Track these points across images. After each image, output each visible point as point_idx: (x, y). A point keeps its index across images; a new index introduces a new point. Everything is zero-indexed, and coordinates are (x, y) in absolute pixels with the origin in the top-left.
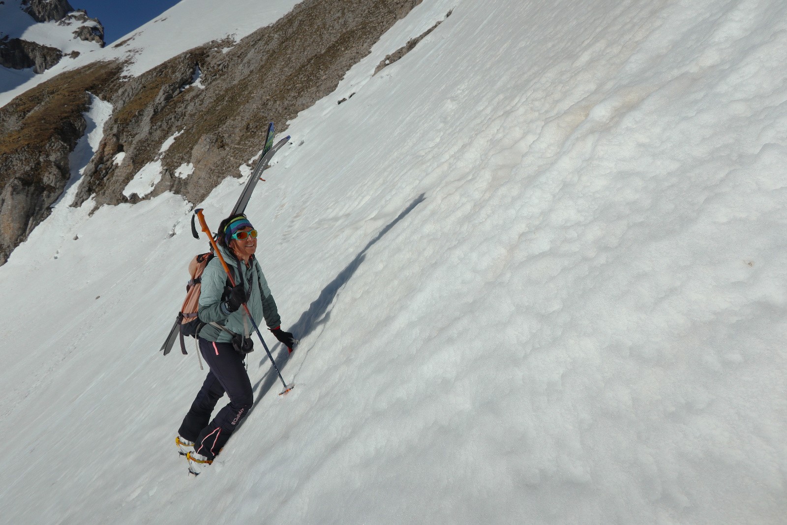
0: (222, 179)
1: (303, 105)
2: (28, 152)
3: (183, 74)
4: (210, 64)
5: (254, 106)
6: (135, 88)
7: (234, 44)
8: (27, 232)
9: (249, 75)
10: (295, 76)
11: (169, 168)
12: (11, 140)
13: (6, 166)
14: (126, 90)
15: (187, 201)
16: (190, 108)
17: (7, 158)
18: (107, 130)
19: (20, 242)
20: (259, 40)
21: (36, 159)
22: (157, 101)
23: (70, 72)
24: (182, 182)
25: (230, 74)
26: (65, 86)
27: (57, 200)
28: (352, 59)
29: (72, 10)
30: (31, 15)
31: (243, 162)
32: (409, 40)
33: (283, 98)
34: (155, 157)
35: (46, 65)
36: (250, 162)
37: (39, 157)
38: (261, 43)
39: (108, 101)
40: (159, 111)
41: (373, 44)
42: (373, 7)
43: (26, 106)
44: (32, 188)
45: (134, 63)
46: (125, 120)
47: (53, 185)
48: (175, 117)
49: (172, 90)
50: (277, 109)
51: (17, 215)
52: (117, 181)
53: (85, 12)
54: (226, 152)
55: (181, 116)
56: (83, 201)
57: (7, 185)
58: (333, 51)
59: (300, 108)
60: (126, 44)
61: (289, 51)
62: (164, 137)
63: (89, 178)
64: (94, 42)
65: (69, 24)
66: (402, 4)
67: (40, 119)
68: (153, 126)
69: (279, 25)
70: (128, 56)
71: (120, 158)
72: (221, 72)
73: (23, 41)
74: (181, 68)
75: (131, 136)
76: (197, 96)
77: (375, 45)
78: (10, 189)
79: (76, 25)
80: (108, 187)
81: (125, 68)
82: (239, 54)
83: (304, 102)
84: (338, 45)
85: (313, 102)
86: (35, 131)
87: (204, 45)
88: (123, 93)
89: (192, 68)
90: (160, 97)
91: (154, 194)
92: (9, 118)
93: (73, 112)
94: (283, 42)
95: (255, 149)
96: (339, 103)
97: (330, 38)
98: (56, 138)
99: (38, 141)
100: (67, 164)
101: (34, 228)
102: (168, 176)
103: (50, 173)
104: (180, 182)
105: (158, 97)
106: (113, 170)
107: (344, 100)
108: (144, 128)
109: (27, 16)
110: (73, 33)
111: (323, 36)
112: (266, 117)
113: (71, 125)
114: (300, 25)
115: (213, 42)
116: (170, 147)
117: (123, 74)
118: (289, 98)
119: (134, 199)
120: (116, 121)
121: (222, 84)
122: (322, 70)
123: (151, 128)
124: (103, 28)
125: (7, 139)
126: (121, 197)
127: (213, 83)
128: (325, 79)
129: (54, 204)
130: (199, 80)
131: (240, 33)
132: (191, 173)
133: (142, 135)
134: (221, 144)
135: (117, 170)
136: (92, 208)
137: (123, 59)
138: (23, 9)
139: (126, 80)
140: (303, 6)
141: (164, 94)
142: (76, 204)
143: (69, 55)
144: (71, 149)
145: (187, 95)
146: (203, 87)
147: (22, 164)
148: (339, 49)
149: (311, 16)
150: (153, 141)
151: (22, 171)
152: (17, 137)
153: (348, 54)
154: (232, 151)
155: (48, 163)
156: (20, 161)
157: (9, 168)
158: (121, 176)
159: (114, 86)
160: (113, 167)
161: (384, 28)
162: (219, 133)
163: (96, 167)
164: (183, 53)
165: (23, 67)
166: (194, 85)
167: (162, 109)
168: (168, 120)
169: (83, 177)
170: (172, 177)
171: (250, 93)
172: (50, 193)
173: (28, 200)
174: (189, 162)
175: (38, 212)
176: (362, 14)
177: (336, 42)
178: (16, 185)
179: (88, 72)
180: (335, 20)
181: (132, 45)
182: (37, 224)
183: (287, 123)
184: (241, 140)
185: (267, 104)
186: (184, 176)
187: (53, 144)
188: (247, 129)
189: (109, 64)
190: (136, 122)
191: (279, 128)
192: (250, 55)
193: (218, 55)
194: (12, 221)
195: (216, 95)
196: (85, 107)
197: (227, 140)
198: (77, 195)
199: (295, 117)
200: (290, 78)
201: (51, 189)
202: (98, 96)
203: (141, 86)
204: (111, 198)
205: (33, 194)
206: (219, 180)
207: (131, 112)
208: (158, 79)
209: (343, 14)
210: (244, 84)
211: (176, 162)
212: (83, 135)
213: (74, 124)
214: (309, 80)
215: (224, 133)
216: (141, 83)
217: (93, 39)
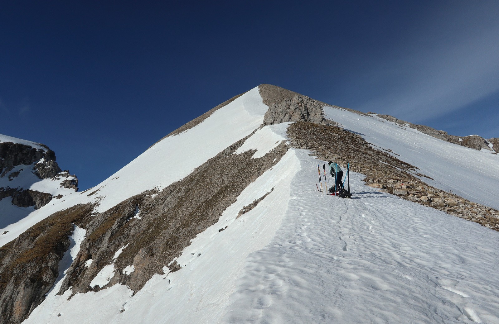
0: (152, 275)
1: (200, 230)
2: (36, 261)
3: (129, 211)
4: (144, 204)
5: (171, 230)
6: (100, 220)
7: (159, 192)
8: (30, 312)
9: (168, 211)
10: (195, 213)
11: (119, 268)
12: (27, 254)
13: (22, 270)
14: (95, 222)
15: (130, 289)
16: (132, 231)
17: (23, 266)
18: (83, 246)
19: (24, 319)
20: (173, 190)
21: (40, 266)
22: (113, 228)
23: (62, 212)
24: (127, 277)
25: (156, 210)
26: (59, 220)
27: (49, 291)
28: (226, 204)
29: (61, 171)
30: (37, 175)
31: (165, 265)
32: (254, 200)
33: (188, 226)
34: (110, 262)
35: (42, 204)
36: (169, 265)
37: (42, 265)
38: (175, 192)
39: (84, 228)
40: (114, 233)
41: (238, 195)
42: (238, 173)
43: (36, 233)
44: (36, 284)
45: (100, 205)
46: (94, 240)
47: (48, 281)
48: (123, 237)
49: (122, 221)
50: (184, 232)
51: (25, 301)
52: (86, 277)
53: (69, 172)
54: (154, 258)
55: (127, 236)
56: (64, 291)
57: (22, 282)
58: (216, 198)
59: (198, 232)
60: (95, 193)
61: (191, 198)
62: (116, 249)
63: (70, 276)
64: (72, 189)
65: (58, 179)
66: (253, 174)
67: (45, 241)
68: (110, 243)
69: (185, 181)
70: (97, 201)
71: (89, 263)
72: (151, 209)
73: (31, 190)
74: (128, 208)
75: (97, 249)
76: (137, 224)
77: (239, 196)
78: (24, 285)
79: (62, 179)
80: (81, 282)
81: (95, 208)
82: (162, 199)
83: (200, 228)
84: (219, 194)
85: (205, 229)
86: (41, 248)
87: (142, 193)
88: (93, 223)
89: (134, 207)
90: (115, 225)
91: (109, 285)
92: (25, 240)
93: (63, 236)
94: (187, 192)
95: (172, 256)
96: (220, 231)
97: (214, 190)
98: (53, 253)
99: (43, 255)
100: (57, 268)
101: (34, 309)
102: (118, 274)
103: (47, 274)
104: (126, 277)
105: (114, 225)
106: (84, 271)
107: (222, 230)
108: (105, 244)
109: (35, 176)
110: (60, 184)
111: (210, 188)
112: (178, 237)
113: (62, 244)
114: (197, 181)
115: (146, 191)
116: (119, 256)
117: (93, 212)
118: (191, 226)
119: (97, 288)
120: (88, 241)
121: (151, 216)
122: (210, 209)
123: (109, 244)
124: (78, 180)
125: (25, 254)
126: (88, 287)
127: (146, 216)
128: (212, 215)
129: (47, 293)
130: (138, 214)
131: (162, 186)
132: (132, 271)
133: (103, 248)
134: (151, 254)
135: (87, 271)
136: (70, 295)
137: (93, 203)
138: (33, 173)
139: (95, 215)
140: (199, 170)
141: (117, 223)
142: (60, 293)
143: (56, 197)
144: (61, 259)
145: (131, 224)
146: (140, 218)
147: (32, 269)
148: (219, 197)
149: (204, 176)
150: (109, 252)
151: (31, 274)
152: (31, 252)
153: (224, 201)
154: (158, 258)
155: (47, 267)
156: (31, 267)
157: (24, 272)
158: (89, 274)
159: (88, 219)
160: (85, 269)
161: (244, 186)
162: (150, 247)
163: (74, 269)
164: (129, 199)
165: (29, 206)
166: (135, 217)
167: (116, 233)
168: (119, 239)
169: (66, 275)
170: (121, 274)
171: (168, 222)
172: (46, 286)
173: (33, 292)
174: (131, 265)
175: (37, 299)
176: (232, 177)
177: (218, 192)
178: (27, 282)
179: (73, 212)
180: (217, 180)
181: (99, 194)
182: (36, 307)
183: (190, 241)
184: (163, 251)
185: (179, 229)
186: (128, 274)
187: (51, 256)
188: (167, 245)
189: (85, 206)
190: (100, 241)
191: (186, 244)
192: (168, 199)
193: (149, 199)
194: (22, 305)
195: (148, 223)
196: (71, 232)
197: (155, 251)
198: (62, 287)
199: (195, 237)
200: (192, 214)
201: (47, 284)
202: (78, 225)
203: (104, 219)
204: (82, 289)
205: (36, 288)
206: (150, 276)
207: (98, 235)
208: (115, 215)
209: (222, 176)
210: (165, 216)
211: (124, 265)
212: (68, 250)
213: (63, 243)
214: (203, 215)
215: (153, 247)
216: (104, 217)
217: (71, 187)
